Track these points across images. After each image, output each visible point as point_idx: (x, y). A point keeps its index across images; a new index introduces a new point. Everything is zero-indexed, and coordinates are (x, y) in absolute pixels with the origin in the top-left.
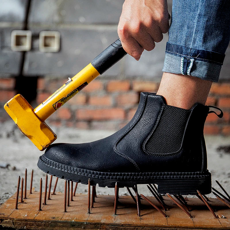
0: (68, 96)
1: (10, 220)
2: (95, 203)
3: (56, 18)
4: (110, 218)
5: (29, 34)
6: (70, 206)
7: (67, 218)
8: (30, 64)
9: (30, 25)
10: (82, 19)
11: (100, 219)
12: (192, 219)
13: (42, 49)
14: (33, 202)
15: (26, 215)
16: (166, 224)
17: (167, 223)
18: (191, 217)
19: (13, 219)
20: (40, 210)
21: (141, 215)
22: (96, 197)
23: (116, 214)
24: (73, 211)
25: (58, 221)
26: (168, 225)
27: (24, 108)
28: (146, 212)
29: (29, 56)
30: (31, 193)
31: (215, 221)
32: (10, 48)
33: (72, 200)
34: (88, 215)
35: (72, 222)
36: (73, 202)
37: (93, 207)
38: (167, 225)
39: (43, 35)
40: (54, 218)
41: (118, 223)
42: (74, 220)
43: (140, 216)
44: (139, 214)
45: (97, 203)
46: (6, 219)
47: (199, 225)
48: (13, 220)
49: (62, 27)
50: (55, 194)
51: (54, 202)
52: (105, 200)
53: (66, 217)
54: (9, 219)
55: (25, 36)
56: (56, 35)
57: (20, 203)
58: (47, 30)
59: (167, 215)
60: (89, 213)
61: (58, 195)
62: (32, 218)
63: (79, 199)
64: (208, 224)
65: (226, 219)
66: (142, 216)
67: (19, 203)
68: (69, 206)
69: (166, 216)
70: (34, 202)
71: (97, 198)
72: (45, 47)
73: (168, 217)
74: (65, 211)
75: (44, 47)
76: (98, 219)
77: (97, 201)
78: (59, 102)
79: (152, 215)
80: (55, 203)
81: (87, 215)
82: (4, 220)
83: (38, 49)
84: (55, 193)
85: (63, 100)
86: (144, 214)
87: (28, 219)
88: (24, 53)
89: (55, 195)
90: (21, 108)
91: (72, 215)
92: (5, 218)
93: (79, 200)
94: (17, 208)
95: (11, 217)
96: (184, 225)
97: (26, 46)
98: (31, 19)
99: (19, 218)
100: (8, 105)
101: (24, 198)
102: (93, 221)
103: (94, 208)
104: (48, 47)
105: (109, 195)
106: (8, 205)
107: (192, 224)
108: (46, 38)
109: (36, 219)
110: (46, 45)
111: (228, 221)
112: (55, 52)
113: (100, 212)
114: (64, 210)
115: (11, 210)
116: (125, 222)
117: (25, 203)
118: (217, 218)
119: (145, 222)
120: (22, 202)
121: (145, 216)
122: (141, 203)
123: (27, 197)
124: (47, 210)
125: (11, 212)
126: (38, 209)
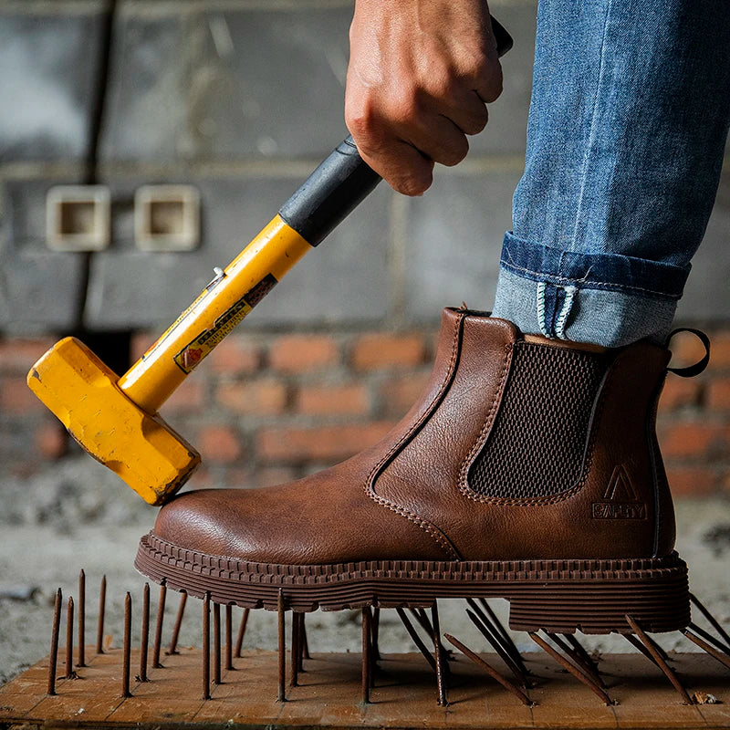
0: (218, 326)
1: (31, 724)
2: (304, 674)
3: (186, 145)
4: (349, 712)
5: (101, 197)
6: (223, 683)
7: (213, 715)
8: (109, 292)
9: (106, 170)
10: (266, 146)
11: (318, 715)
12: (613, 709)
13: (145, 243)
14: (105, 676)
15: (82, 710)
16: (526, 723)
17: (530, 721)
18: (610, 703)
19: (39, 722)
20: (127, 694)
21: (449, 701)
22: (308, 657)
23: (367, 701)
24: (234, 697)
25: (183, 723)
26: (535, 726)
27: (88, 377)
28: (465, 696)
29: (102, 266)
30: (100, 651)
31: (684, 712)
32: (42, 244)
33: (230, 667)
34: (280, 707)
35: (227, 727)
36: (234, 672)
37: (295, 684)
38: (531, 726)
39: (145, 197)
40: (169, 716)
41: (375, 725)
42: (234, 720)
43: (445, 703)
44: (444, 698)
45: (308, 675)
46: (17, 724)
47: (635, 723)
48: (39, 726)
49: (205, 171)
50: (178, 653)
51: (173, 674)
52: (338, 665)
53: (209, 712)
54: (28, 723)
55: (91, 205)
56: (187, 195)
57: (64, 678)
58: (160, 182)
59: (531, 699)
60: (283, 699)
61: (187, 655)
62: (101, 717)
63: (252, 666)
64: (661, 721)
65: (722, 705)
66: (452, 704)
67: (59, 679)
68: (218, 682)
69: (529, 703)
70: (110, 676)
71: (309, 661)
72: (155, 235)
73: (536, 705)
74: (207, 697)
75: (149, 235)
76: (310, 716)
77: (311, 669)
78: (191, 347)
79: (486, 702)
80: (177, 676)
81: (275, 704)
82: (10, 725)
83: (131, 243)
84: (177, 650)
85: (204, 339)
86: (457, 699)
87: (89, 722)
88: (88, 257)
89: (177, 657)
90: (77, 379)
91: (226, 706)
92: (15, 719)
93: (254, 668)
94: (52, 692)
95: (32, 715)
96: (585, 724)
97: (95, 234)
98: (108, 149)
99: (58, 717)
100: (36, 374)
101: (78, 666)
102: (295, 720)
103: (299, 686)
104: (162, 236)
105: (351, 651)
106: (26, 684)
107: (613, 721)
108: (155, 207)
109: (112, 720)
110: (156, 230)
111: (725, 711)
112: (185, 249)
113: (317, 698)
114: (202, 695)
115: (35, 697)
116: (395, 721)
117: (80, 678)
118: (692, 704)
119: (461, 720)
120: (71, 674)
121: (462, 704)
122: (452, 669)
123: (85, 663)
124: (150, 695)
125: (35, 704)
126: (119, 693)
